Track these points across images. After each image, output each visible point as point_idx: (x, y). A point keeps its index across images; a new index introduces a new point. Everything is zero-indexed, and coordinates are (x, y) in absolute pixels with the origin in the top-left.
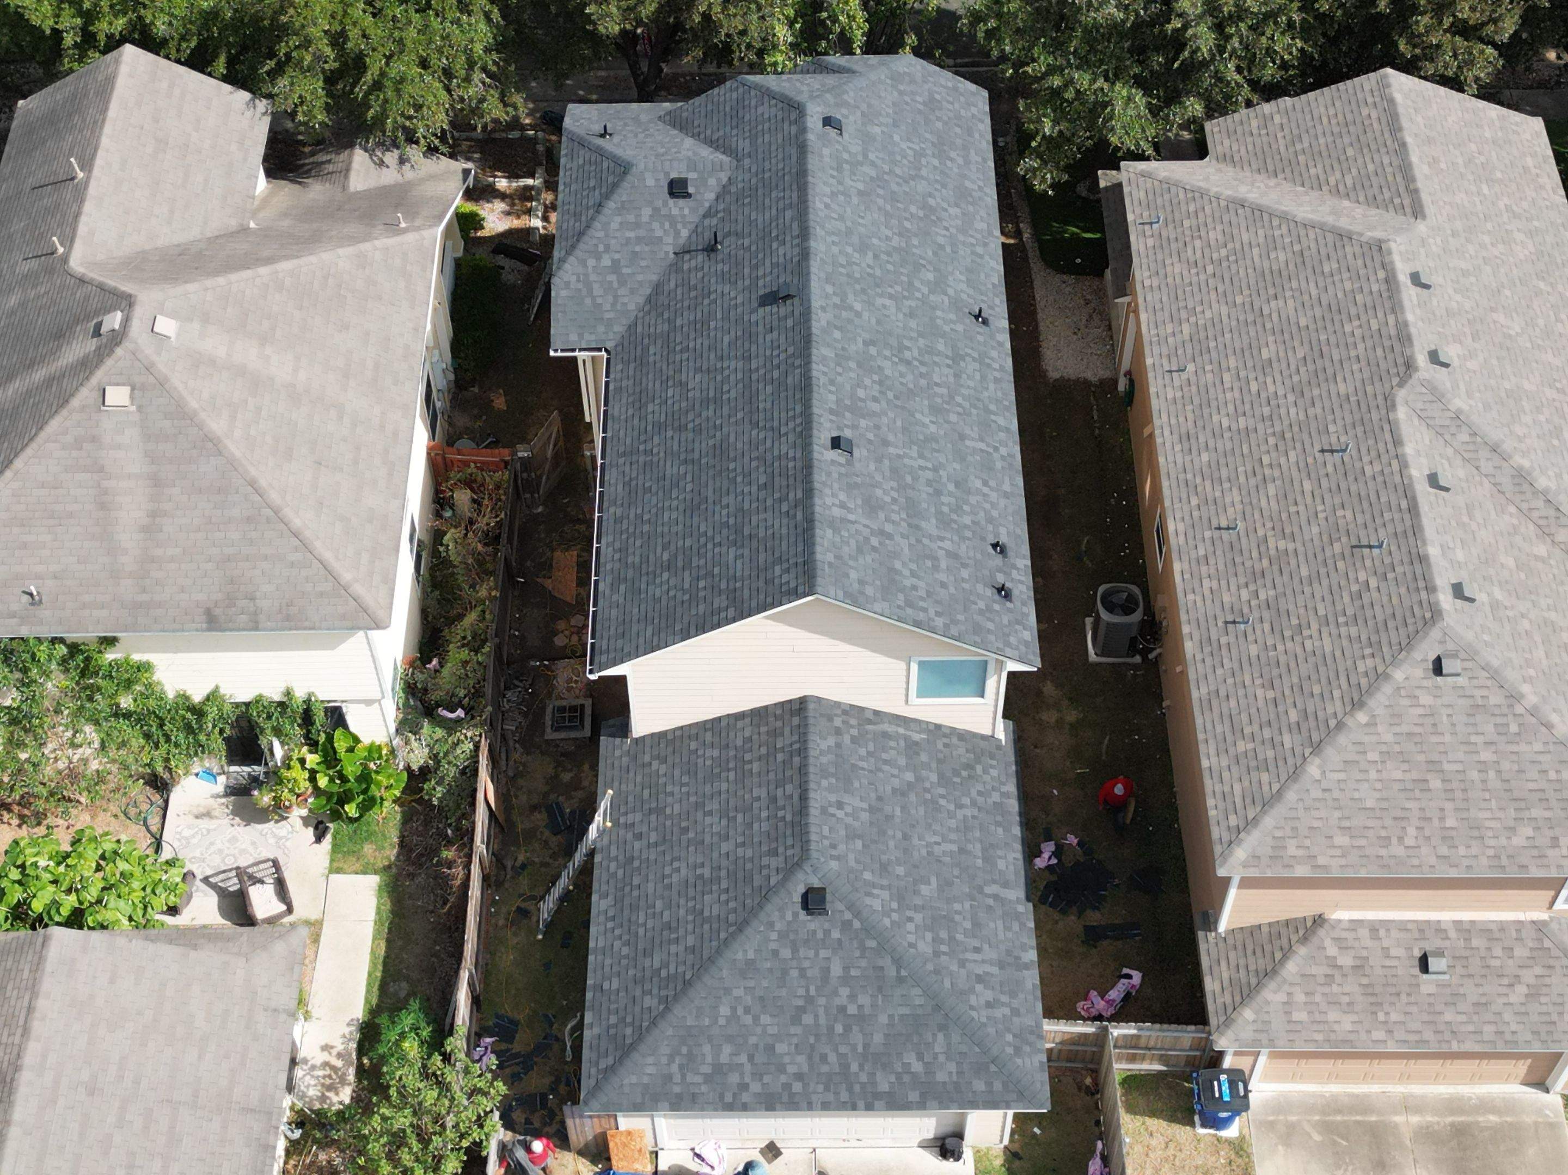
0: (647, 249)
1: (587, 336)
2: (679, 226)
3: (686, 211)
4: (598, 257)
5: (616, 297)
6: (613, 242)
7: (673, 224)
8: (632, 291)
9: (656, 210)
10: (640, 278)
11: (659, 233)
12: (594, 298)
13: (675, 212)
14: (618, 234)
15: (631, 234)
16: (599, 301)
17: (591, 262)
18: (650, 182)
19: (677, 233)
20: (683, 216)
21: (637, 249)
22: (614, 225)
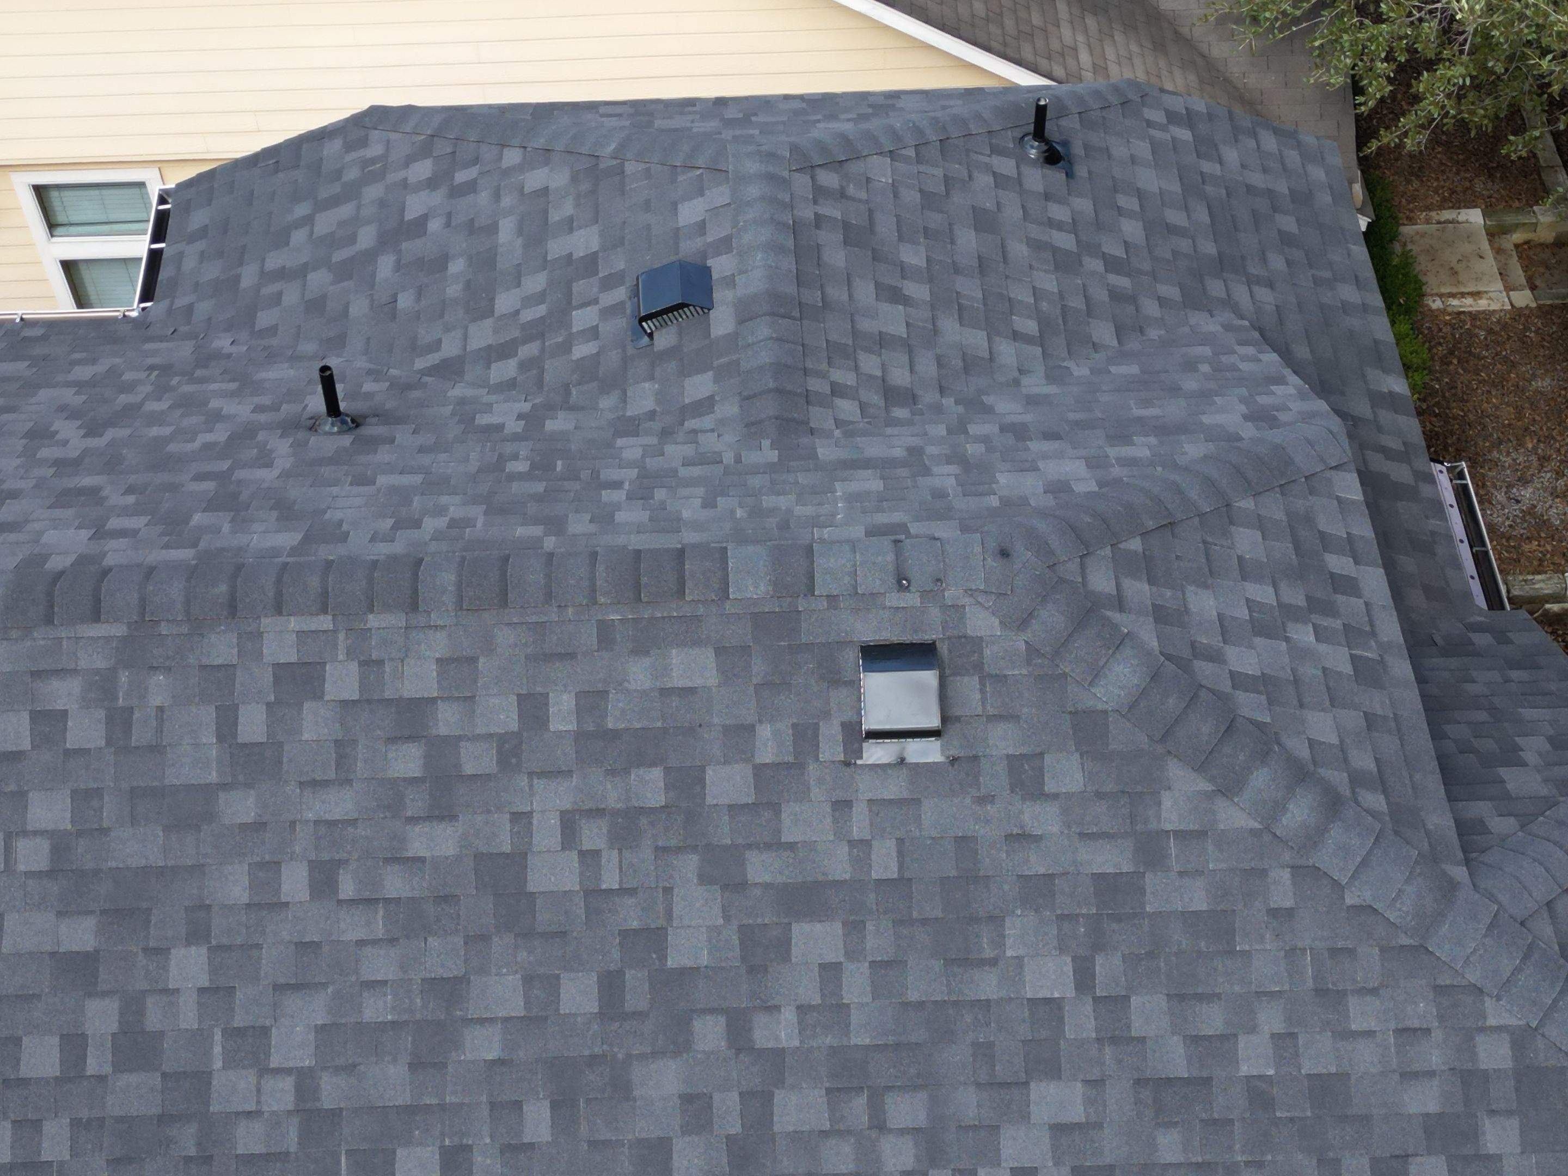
0: (454, 290)
1: (192, 251)
2: (528, 350)
3: (581, 350)
4: (431, 184)
5: (301, 273)
6: (483, 197)
7: (536, 331)
8: (315, 306)
9: (590, 264)
10: (359, 307)
11: (505, 302)
12: (308, 220)
13: (582, 318)
14: (507, 201)
15: (507, 230)
16: (298, 237)
17: (422, 169)
18: (690, 213)
19: (503, 351)
20: (566, 348)
21: (457, 266)
22: (535, 179)
